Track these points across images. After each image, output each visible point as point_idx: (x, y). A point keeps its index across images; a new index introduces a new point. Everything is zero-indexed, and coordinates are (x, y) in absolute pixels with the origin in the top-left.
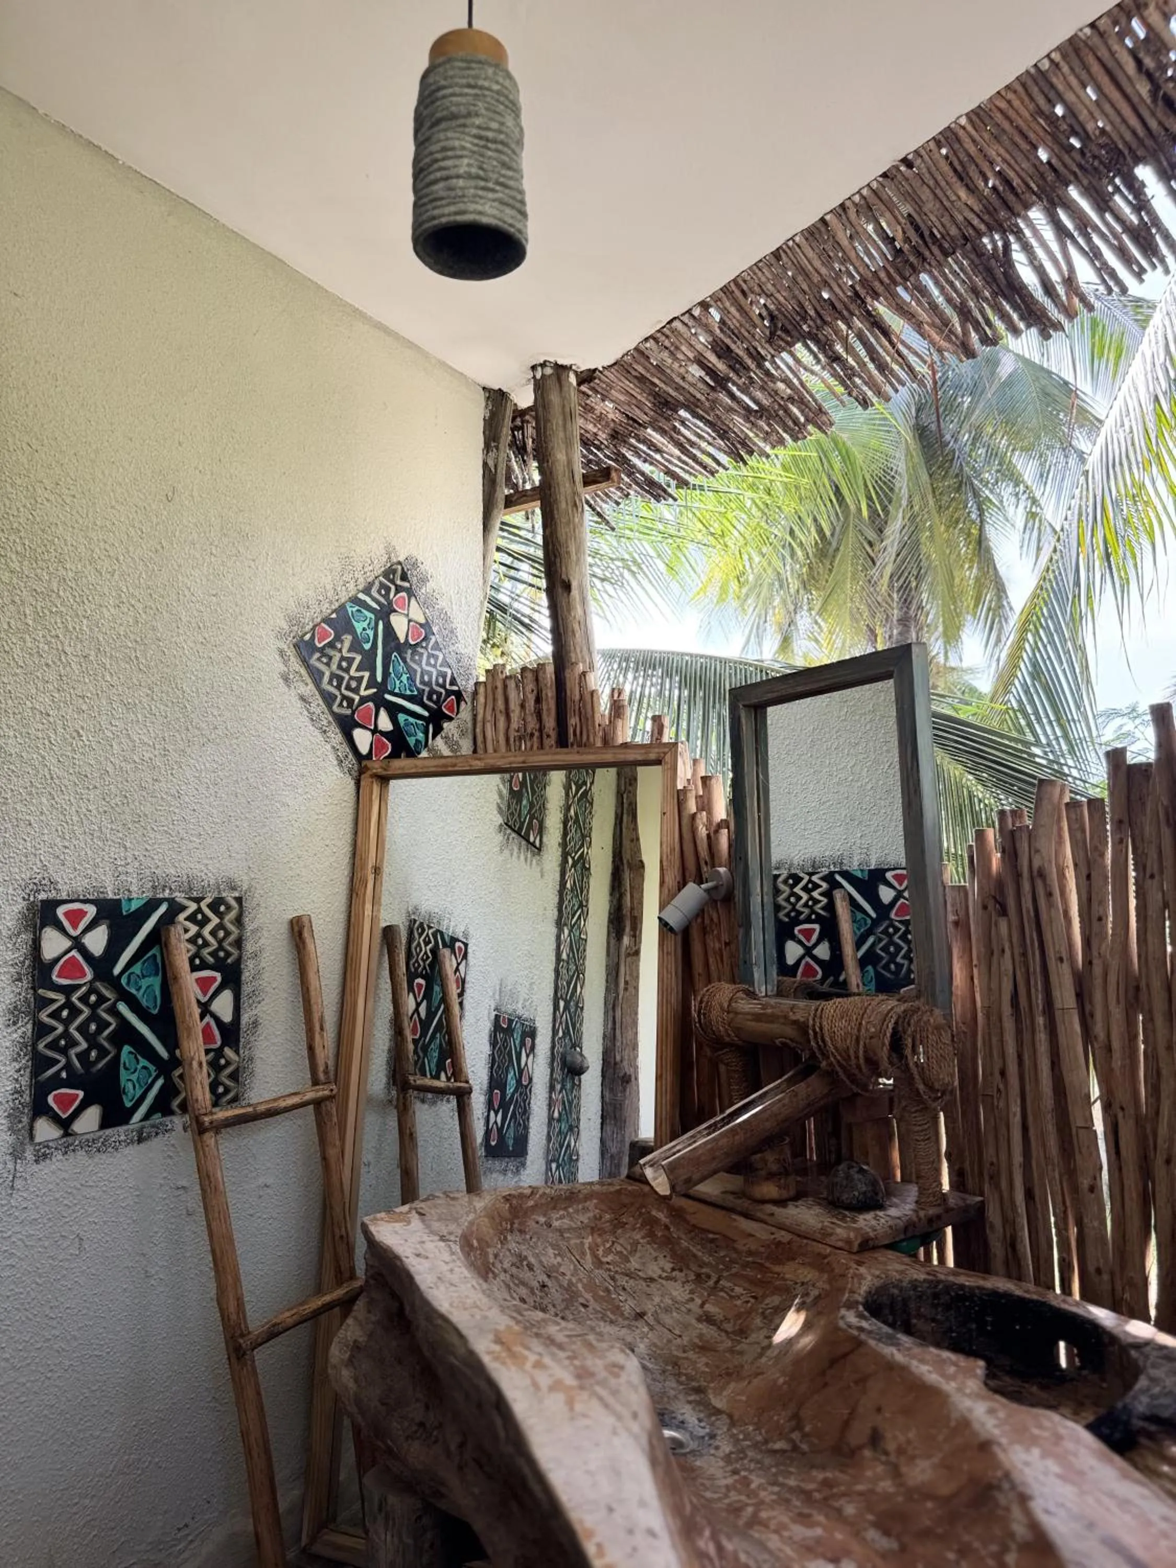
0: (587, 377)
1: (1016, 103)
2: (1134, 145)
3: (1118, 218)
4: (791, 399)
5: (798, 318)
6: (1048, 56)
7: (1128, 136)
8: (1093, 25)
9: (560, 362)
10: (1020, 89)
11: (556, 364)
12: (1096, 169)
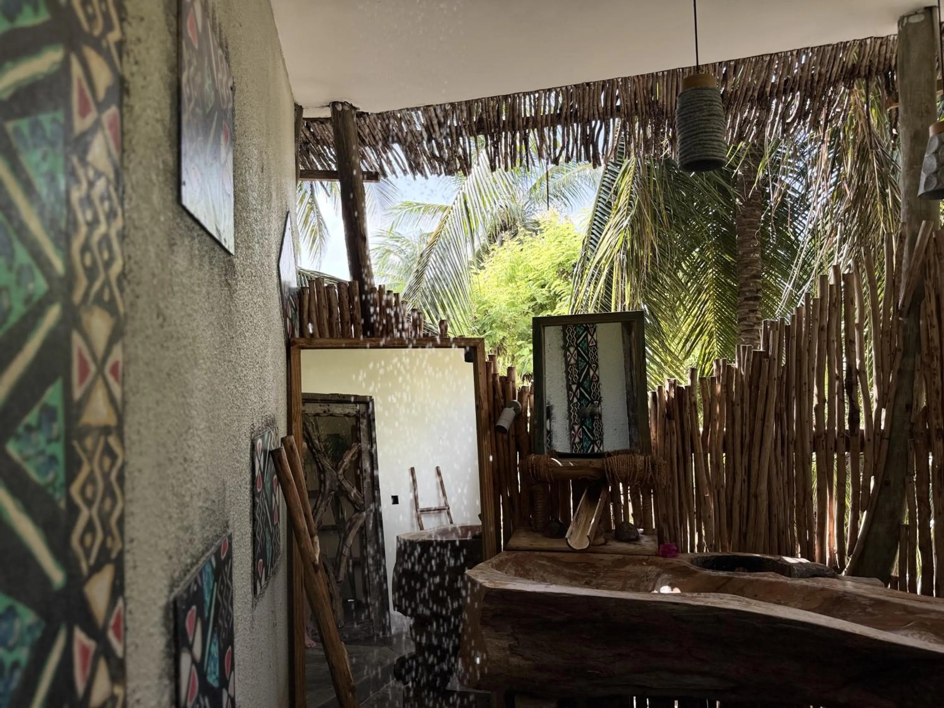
0: (361, 115)
1: (641, 82)
2: (669, 112)
3: (645, 133)
4: (460, 158)
5: (492, 125)
6: (663, 72)
7: (669, 109)
8: (683, 69)
9: (354, 105)
10: (646, 78)
11: (351, 105)
12: (651, 114)
